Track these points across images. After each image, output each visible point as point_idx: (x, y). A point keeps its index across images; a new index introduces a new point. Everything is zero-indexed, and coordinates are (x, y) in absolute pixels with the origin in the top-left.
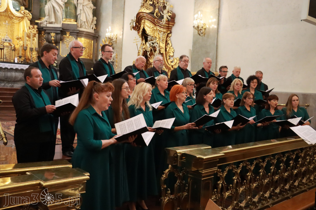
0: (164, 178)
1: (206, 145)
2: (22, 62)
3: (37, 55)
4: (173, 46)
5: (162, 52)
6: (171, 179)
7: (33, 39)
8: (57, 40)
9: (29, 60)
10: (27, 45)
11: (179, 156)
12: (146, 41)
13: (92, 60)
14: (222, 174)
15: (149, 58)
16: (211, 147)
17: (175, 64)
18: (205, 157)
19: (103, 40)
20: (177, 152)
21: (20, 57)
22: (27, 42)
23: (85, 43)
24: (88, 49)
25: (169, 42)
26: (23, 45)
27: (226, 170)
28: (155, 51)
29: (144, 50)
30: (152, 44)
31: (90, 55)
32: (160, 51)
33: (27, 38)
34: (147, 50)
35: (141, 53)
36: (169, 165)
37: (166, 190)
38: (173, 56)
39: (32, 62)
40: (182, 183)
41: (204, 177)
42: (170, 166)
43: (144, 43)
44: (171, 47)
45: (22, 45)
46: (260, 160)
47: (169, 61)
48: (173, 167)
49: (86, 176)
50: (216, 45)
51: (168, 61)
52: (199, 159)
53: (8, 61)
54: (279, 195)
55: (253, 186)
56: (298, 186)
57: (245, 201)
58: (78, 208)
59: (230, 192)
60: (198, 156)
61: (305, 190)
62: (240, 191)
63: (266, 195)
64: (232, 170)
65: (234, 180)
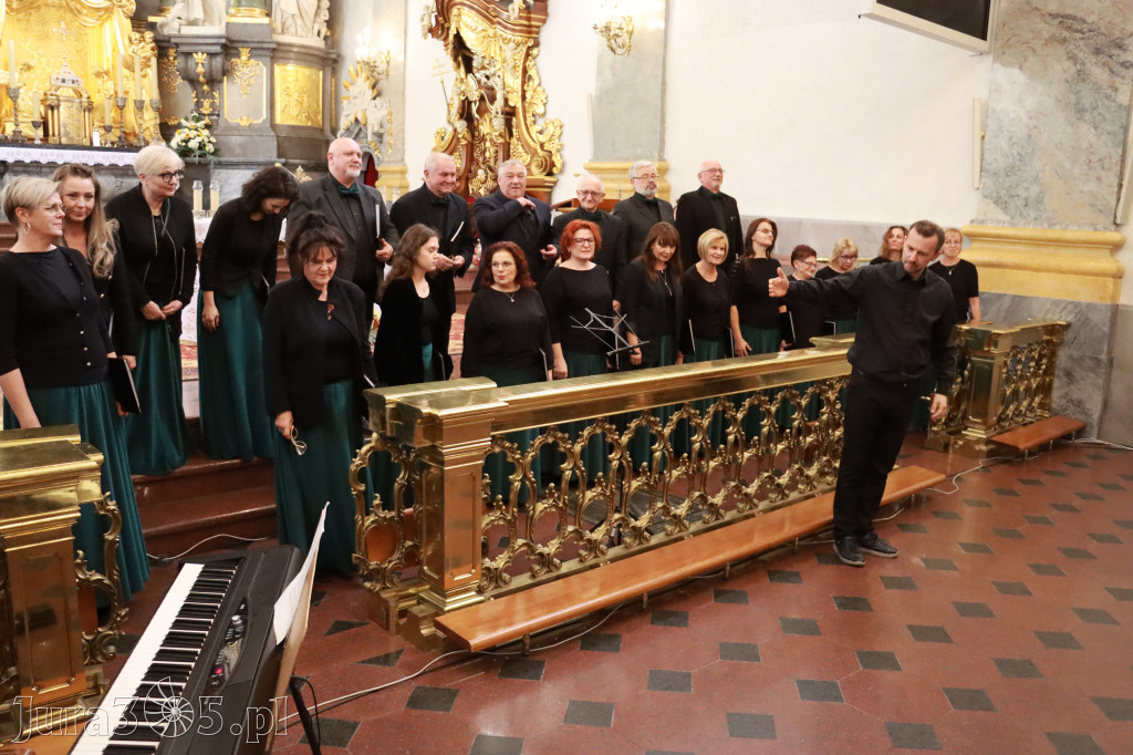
0: (357, 466)
2: (113, 143)
3: (158, 121)
4: (543, 84)
5: (511, 104)
6: (381, 468)
7: (142, 73)
8: (214, 74)
9: (136, 135)
10: (126, 93)
11: (388, 412)
12: (469, 69)
13: (322, 130)
15: (478, 120)
17: (548, 137)
18: (442, 413)
19: (352, 69)
20: (385, 400)
21: (108, 129)
22: (125, 82)
23: (298, 80)
24: (309, 97)
25: (532, 72)
26: (116, 93)
27: (532, 445)
28: (493, 99)
29: (463, 98)
30: (484, 80)
31: (316, 116)
32: (506, 100)
33: (127, 72)
34: (470, 99)
35: (456, 105)
36: (370, 433)
37: (366, 497)
38: (544, 114)
40: (414, 479)
41: (451, 462)
42: (375, 435)
43: (463, 76)
44: (538, 89)
45: (112, 92)
46: (652, 419)
47: (534, 129)
48: (383, 437)
50: (660, 81)
51: (530, 129)
52: (432, 418)
53: (75, 142)
54: (722, 511)
55: (629, 486)
56: (793, 486)
57: (603, 526)
58: (111, 538)
59: (551, 501)
60: (426, 410)
61: (813, 496)
62: (587, 501)
63: (678, 512)
64: (555, 444)
65: (563, 472)
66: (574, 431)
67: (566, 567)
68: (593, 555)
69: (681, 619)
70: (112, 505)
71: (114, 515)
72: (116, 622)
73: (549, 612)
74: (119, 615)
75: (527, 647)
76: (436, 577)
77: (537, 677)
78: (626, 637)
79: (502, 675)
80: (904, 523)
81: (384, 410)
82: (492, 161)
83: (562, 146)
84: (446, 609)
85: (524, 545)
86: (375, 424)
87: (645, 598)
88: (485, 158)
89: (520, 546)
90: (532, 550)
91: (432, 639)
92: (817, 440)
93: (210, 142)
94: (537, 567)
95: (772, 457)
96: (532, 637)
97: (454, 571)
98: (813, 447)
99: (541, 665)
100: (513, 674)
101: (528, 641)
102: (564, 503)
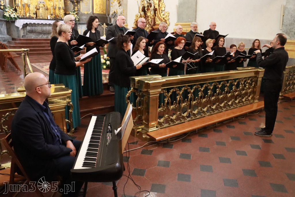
0: (128, 96)
1: (158, 75)
2: (53, 18)
3: (64, 12)
5: (156, 7)
7: (60, 0)
8: (78, 0)
9: (58, 16)
10: (56, 5)
11: (136, 82)
13: (105, 15)
14: (168, 94)
15: (147, 12)
16: (161, 76)
17: (165, 16)
18: (150, 82)
20: (135, 79)
21: (52, 15)
22: (56, 2)
23: (99, 1)
24: (102, 6)
26: (54, 5)
27: (170, 91)
28: (151, 6)
29: (143, 6)
30: (148, 1)
31: (104, 11)
32: (154, 7)
34: (145, 6)
35: (141, 8)
36: (131, 87)
38: (164, 10)
39: (60, 18)
40: (141, 99)
41: (152, 95)
42: (132, 88)
44: (163, 3)
45: (52, 5)
46: (199, 86)
48: (134, 89)
49: (70, 91)
51: (161, 14)
52: (147, 83)
53: (44, 18)
54: (215, 110)
55: (193, 103)
56: (232, 105)
57: (186, 113)
58: (71, 111)
59: (174, 106)
60: (146, 82)
61: (237, 108)
62: (183, 106)
63: (204, 110)
64: (176, 91)
65: (177, 98)
66: (180, 88)
67: (177, 122)
68: (184, 120)
69: (206, 136)
70: (71, 103)
71: (72, 106)
72: (71, 132)
73: (174, 132)
74: (72, 130)
75: (169, 141)
76: (147, 123)
77: (172, 148)
78: (192, 139)
79: (163, 147)
80: (260, 115)
81: (135, 81)
82: (150, 22)
83: (169, 18)
84: (149, 131)
85: (168, 116)
86: (132, 85)
87: (197, 131)
88: (148, 22)
89: (167, 117)
90: (169, 117)
91: (146, 138)
92: (238, 93)
93: (77, 18)
94: (170, 122)
95: (227, 97)
96: (170, 139)
97: (151, 122)
98: (237, 95)
99: (172, 145)
100: (166, 147)
101: (169, 139)
102: (177, 106)
